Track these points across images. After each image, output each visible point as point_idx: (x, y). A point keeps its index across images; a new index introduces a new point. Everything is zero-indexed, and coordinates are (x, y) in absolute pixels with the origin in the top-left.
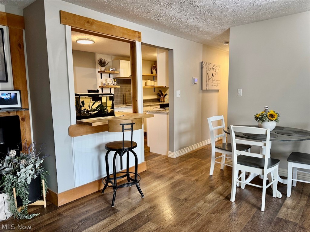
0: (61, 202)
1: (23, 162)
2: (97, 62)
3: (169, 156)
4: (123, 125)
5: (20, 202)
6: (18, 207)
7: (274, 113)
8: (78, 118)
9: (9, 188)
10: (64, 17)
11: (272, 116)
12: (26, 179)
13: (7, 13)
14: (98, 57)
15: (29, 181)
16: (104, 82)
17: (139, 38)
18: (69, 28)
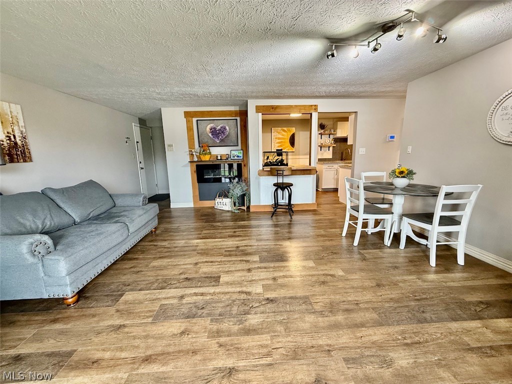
0: (252, 210)
4: (277, 171)
5: (234, 204)
6: (234, 207)
7: (405, 170)
8: (264, 166)
9: (231, 197)
10: (259, 109)
11: (402, 173)
13: (240, 110)
15: (239, 195)
16: (322, 142)
18: (260, 114)
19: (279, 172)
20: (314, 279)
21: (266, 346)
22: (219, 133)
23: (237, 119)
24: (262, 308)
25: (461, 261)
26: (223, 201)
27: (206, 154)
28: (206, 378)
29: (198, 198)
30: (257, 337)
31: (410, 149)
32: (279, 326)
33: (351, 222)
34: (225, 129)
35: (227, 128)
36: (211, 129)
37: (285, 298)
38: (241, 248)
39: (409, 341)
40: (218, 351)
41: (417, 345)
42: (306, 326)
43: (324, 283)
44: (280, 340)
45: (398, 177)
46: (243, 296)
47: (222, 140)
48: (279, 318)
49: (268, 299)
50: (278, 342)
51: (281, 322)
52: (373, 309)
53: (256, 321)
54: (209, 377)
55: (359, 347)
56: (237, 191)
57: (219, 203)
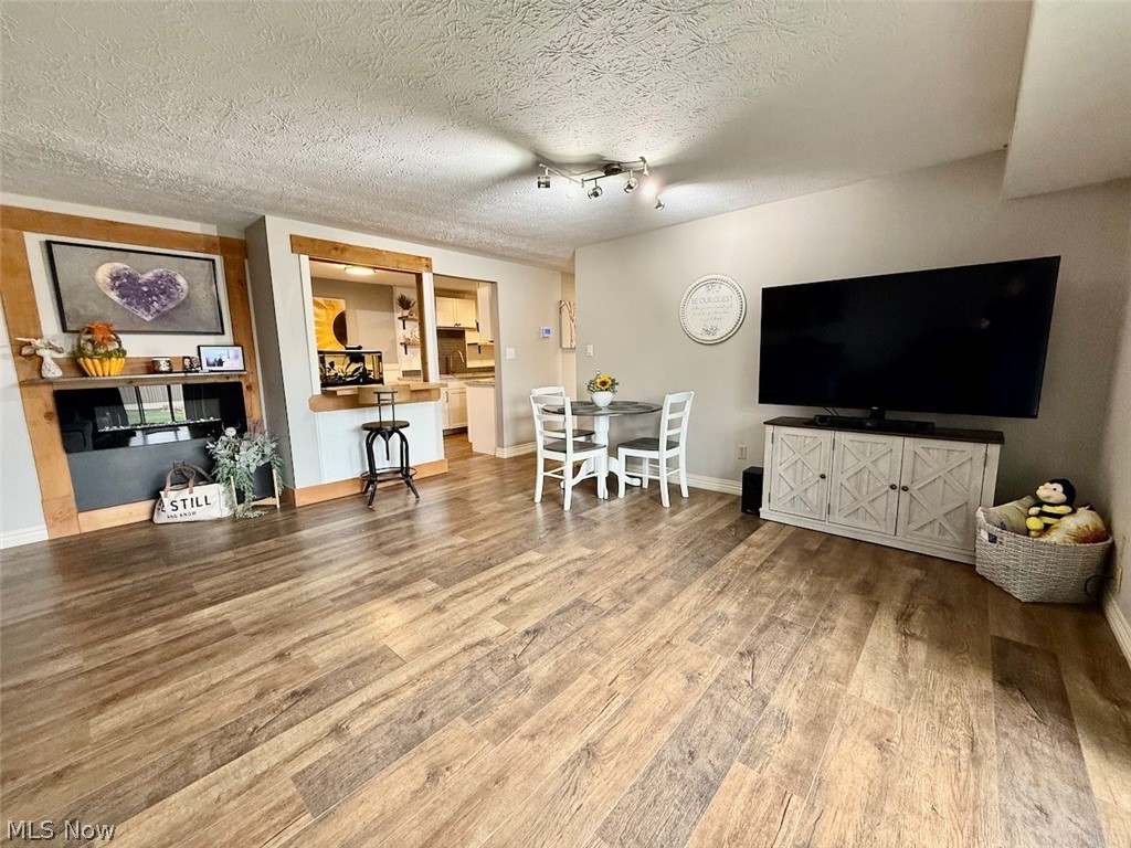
0: (300, 501)
1: (245, 443)
2: (395, 301)
3: (498, 455)
4: (379, 393)
5: (241, 497)
6: (239, 503)
7: (607, 379)
8: (323, 385)
9: (225, 477)
10: (298, 244)
11: (604, 383)
12: (248, 466)
13: (220, 237)
14: (398, 293)
15: (253, 470)
16: (408, 336)
17: (429, 267)
18: (305, 258)
19: (382, 397)
20: (562, 573)
21: (598, 688)
22: (149, 294)
23: (213, 261)
24: (533, 650)
25: (685, 494)
26: (194, 496)
27: (109, 355)
28: (564, 789)
29: (73, 505)
30: (571, 687)
31: (590, 349)
32: (585, 654)
33: (549, 474)
34: (173, 282)
35: (181, 280)
36: (114, 279)
37: (550, 617)
38: (367, 582)
39: (718, 589)
40: (538, 745)
41: (726, 589)
42: (617, 633)
43: (580, 573)
44: (606, 669)
45: (602, 390)
46: (479, 652)
47: (162, 316)
48: (575, 646)
49: (527, 632)
50: (607, 672)
51: (582, 649)
52: (662, 574)
53: (546, 669)
54: (567, 784)
55: (689, 621)
56: (249, 458)
57: (180, 504)
